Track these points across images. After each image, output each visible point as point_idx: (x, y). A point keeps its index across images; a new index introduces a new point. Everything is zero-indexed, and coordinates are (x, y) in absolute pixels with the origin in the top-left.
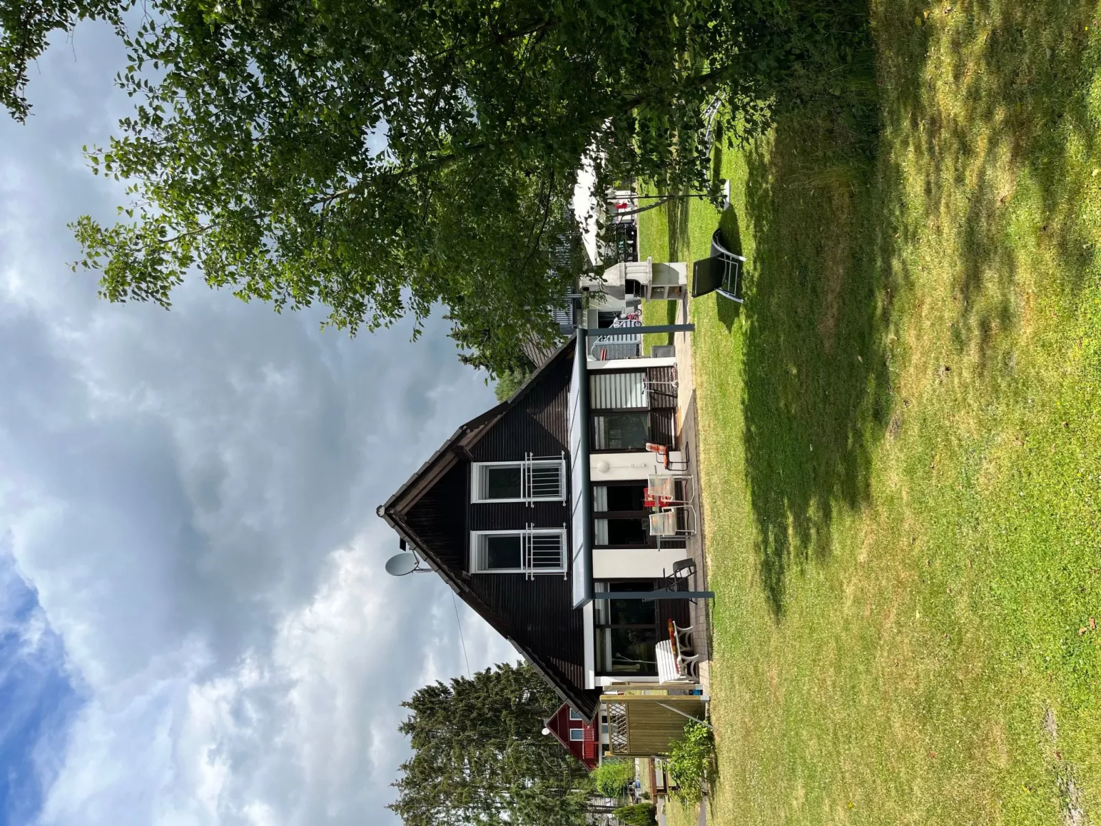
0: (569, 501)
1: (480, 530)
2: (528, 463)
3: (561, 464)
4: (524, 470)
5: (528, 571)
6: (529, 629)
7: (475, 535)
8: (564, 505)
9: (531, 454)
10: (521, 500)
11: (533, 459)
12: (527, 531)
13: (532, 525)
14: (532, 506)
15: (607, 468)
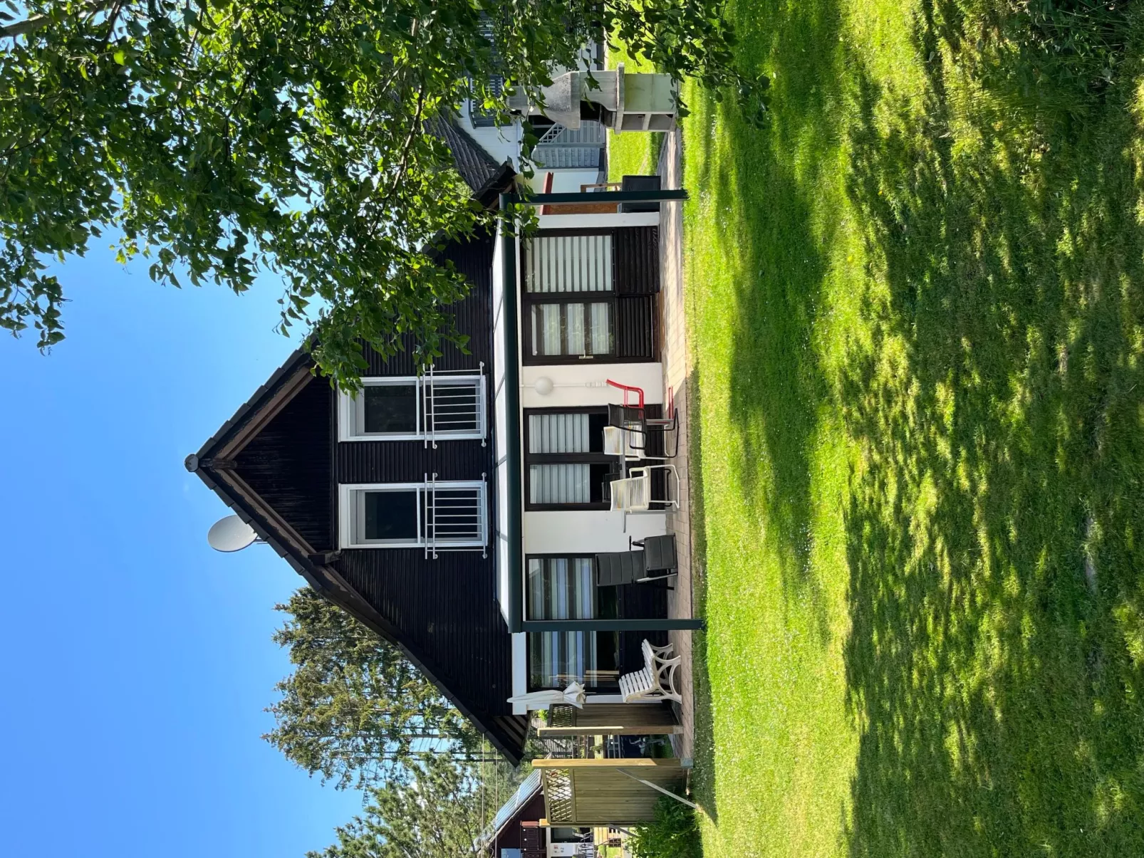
0: (491, 438)
1: (353, 482)
2: (427, 380)
3: (478, 381)
4: (421, 389)
5: (429, 545)
6: (431, 630)
7: (345, 491)
8: (484, 444)
9: (432, 366)
10: (417, 436)
11: (434, 374)
12: (427, 485)
13: (434, 475)
14: (435, 447)
15: (550, 388)
